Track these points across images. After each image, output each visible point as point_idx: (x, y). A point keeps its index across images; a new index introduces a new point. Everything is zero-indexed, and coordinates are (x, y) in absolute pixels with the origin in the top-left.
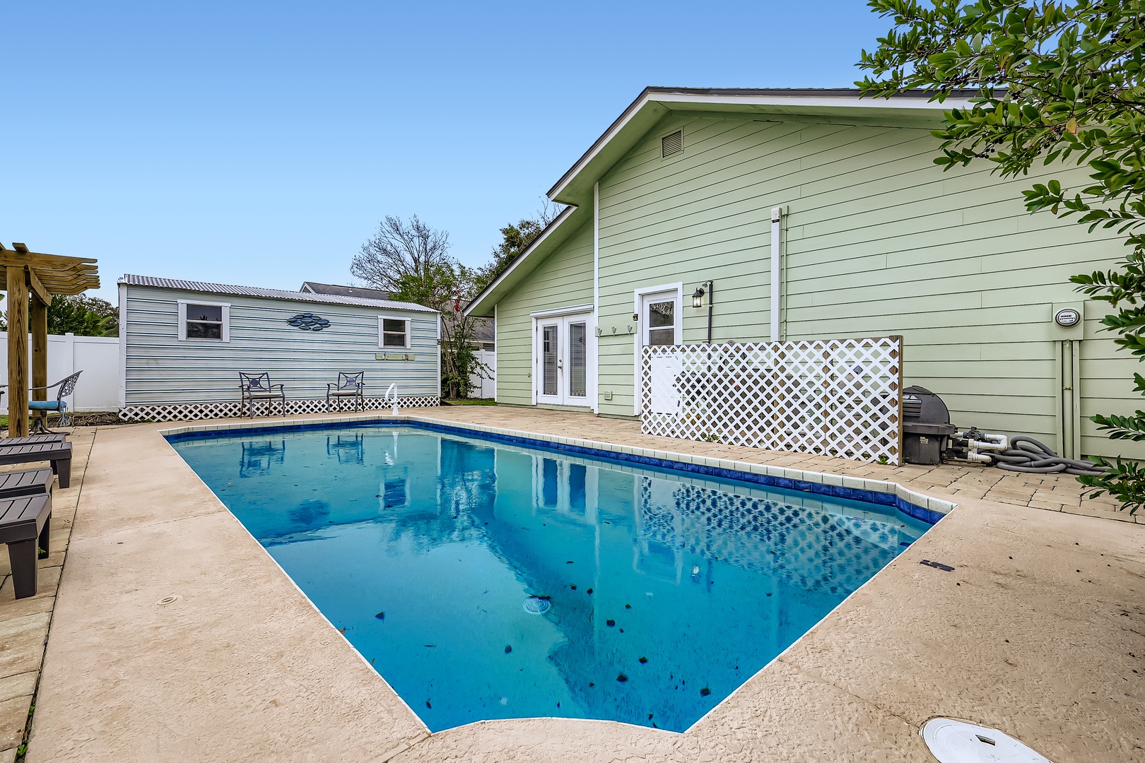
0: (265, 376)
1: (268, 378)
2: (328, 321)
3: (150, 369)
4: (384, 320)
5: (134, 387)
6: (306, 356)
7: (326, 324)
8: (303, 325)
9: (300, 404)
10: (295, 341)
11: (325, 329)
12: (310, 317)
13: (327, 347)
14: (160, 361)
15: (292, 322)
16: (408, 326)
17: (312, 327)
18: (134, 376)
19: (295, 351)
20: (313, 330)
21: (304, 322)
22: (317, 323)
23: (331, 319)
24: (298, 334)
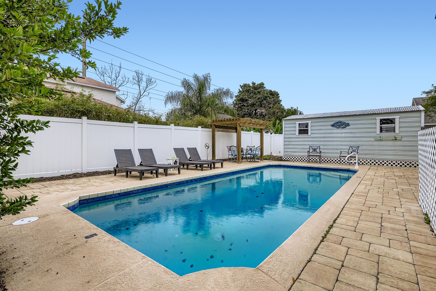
0: (319, 148)
1: (320, 148)
2: (349, 124)
3: (289, 145)
4: (380, 119)
5: (286, 150)
6: (338, 139)
7: (348, 125)
8: (338, 126)
9: (336, 159)
10: (334, 133)
11: (347, 127)
12: (340, 123)
13: (348, 135)
14: (292, 142)
15: (333, 126)
16: (397, 121)
17: (341, 127)
18: (286, 147)
19: (334, 137)
20: (342, 128)
21: (338, 125)
22: (343, 125)
23: (350, 122)
24: (335, 130)
